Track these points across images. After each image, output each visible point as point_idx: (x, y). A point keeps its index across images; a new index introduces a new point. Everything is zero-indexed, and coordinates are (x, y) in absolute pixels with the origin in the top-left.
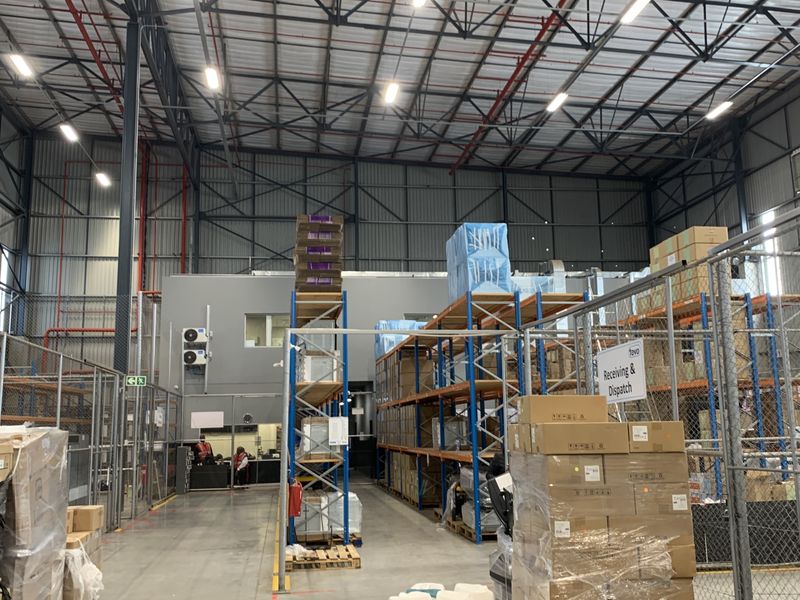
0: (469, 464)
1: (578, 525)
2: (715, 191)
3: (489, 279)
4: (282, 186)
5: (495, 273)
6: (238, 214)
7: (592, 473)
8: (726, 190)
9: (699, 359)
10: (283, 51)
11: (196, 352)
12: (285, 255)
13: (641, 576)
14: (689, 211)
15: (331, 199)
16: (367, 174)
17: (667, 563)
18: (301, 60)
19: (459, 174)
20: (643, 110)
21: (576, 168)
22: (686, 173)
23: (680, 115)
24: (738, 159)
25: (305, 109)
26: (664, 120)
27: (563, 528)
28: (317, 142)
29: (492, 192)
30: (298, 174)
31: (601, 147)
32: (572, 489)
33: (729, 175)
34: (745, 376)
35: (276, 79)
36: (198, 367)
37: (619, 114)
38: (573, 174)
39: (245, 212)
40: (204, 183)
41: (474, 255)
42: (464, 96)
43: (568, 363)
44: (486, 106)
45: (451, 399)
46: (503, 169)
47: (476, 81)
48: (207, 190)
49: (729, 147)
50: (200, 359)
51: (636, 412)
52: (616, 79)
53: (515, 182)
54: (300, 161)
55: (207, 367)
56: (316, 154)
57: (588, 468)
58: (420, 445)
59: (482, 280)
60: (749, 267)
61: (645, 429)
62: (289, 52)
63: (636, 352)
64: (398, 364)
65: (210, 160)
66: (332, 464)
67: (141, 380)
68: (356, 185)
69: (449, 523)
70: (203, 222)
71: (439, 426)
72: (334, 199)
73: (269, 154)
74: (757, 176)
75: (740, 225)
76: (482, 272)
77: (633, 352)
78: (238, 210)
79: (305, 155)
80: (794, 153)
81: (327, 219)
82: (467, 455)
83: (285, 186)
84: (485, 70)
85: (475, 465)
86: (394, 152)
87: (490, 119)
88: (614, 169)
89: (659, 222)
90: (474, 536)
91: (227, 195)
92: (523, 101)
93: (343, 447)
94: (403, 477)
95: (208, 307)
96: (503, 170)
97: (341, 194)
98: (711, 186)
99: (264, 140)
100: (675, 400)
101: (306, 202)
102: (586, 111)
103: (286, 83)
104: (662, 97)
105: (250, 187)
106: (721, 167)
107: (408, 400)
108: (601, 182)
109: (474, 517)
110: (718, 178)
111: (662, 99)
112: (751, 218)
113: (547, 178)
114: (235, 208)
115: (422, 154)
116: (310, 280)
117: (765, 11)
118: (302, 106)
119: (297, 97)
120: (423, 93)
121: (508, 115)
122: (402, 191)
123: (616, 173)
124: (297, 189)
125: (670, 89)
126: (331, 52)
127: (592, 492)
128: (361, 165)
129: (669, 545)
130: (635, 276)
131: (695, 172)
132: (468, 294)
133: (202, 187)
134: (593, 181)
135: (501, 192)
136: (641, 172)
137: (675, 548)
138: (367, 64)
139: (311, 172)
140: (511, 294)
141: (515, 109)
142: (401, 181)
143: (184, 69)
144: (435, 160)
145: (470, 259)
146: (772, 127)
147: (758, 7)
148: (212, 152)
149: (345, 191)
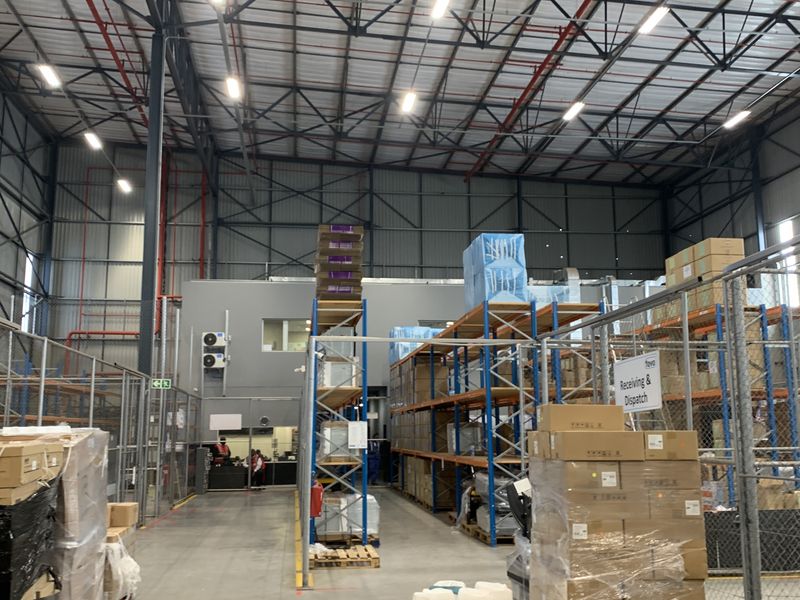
0: (486, 469)
1: (595, 528)
2: (732, 199)
3: (505, 289)
4: (299, 193)
5: (511, 283)
6: (255, 220)
7: (609, 479)
8: (743, 199)
9: (713, 369)
10: (302, 60)
11: (215, 355)
12: (301, 260)
13: (654, 577)
14: (706, 220)
15: (346, 205)
16: (384, 181)
17: (680, 565)
18: (319, 68)
19: (474, 182)
20: (660, 118)
21: (592, 175)
22: (703, 181)
23: (697, 123)
24: (755, 168)
25: (323, 117)
26: (681, 128)
27: (580, 531)
28: (334, 150)
29: (505, 200)
30: (314, 181)
31: (617, 155)
32: (589, 494)
33: (746, 184)
34: (758, 386)
35: (295, 88)
36: (217, 370)
37: (636, 122)
38: (588, 181)
39: (262, 219)
40: (223, 190)
41: (491, 265)
42: (480, 104)
43: (583, 371)
44: (502, 114)
45: (466, 405)
46: (518, 176)
47: (492, 89)
48: (226, 196)
49: (747, 156)
50: (219, 363)
51: (650, 421)
52: (633, 88)
53: (526, 185)
54: (316, 168)
55: (225, 370)
56: (333, 161)
57: (605, 474)
58: (434, 450)
59: (499, 289)
61: (660, 437)
62: (308, 61)
63: (652, 363)
64: (413, 370)
65: (228, 167)
66: (350, 467)
67: (166, 383)
68: (371, 192)
69: (464, 526)
70: (221, 228)
71: (454, 432)
72: (349, 206)
73: (287, 161)
74: (774, 186)
75: (757, 234)
76: (499, 282)
77: (649, 364)
78: (256, 217)
79: (320, 162)
81: (349, 229)
82: (483, 461)
83: (302, 193)
84: (502, 79)
85: (490, 471)
86: (409, 159)
87: (506, 127)
88: (629, 177)
89: (676, 230)
90: (489, 540)
91: (244, 202)
92: (539, 109)
93: (362, 451)
94: (418, 481)
95: (227, 312)
96: (517, 178)
97: (356, 201)
98: (727, 195)
99: (281, 147)
100: (690, 410)
101: (321, 209)
102: (602, 119)
103: (304, 92)
104: (679, 105)
105: (267, 194)
106: (737, 175)
107: (422, 406)
108: (616, 189)
109: (489, 521)
110: (735, 186)
111: (679, 107)
112: (769, 228)
113: (563, 185)
114: (252, 214)
115: (438, 161)
116: (331, 288)
117: (785, 20)
118: (319, 114)
119: (315, 105)
120: (440, 101)
121: (524, 123)
122: (416, 198)
123: (632, 180)
124: (313, 195)
125: (687, 98)
126: (349, 61)
127: (608, 497)
128: (377, 173)
129: (682, 548)
130: (650, 287)
131: (712, 180)
132: (485, 303)
133: (221, 194)
134: (609, 189)
135: (516, 200)
136: (658, 179)
137: (687, 551)
138: (385, 73)
139: (326, 179)
140: (528, 303)
141: (531, 117)
142: (416, 188)
143: (205, 78)
144: (450, 167)
145: (487, 269)
146: (791, 136)
147: (778, 16)
148: (230, 159)
149: (360, 198)
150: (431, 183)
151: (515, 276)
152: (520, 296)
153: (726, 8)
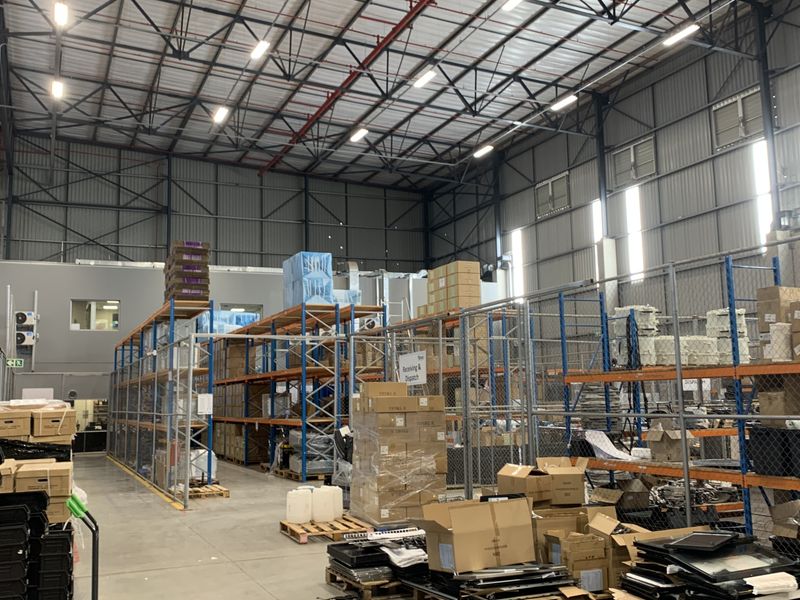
0: (300, 427)
1: (392, 448)
2: (478, 209)
3: (318, 294)
4: (96, 175)
5: (322, 289)
6: (51, 199)
7: (400, 422)
8: (485, 210)
10: (117, 62)
11: (25, 333)
12: (98, 241)
13: (421, 473)
14: (458, 223)
15: (144, 190)
16: (180, 169)
17: (434, 466)
18: (132, 70)
19: (267, 176)
20: (425, 140)
21: (369, 178)
22: (457, 191)
23: (453, 146)
24: (496, 186)
25: (130, 110)
26: (440, 148)
27: (385, 450)
28: (134, 138)
29: (294, 194)
30: (112, 165)
31: (388, 166)
32: (389, 430)
33: (489, 198)
34: (486, 364)
35: (105, 84)
37: (406, 140)
38: (365, 183)
39: (58, 198)
40: (18, 168)
41: (309, 276)
42: (277, 114)
43: (369, 354)
44: (297, 125)
46: (306, 174)
47: (289, 104)
48: (21, 174)
49: (490, 174)
50: (29, 340)
52: (405, 115)
53: (313, 184)
54: (114, 152)
55: (34, 348)
56: (131, 147)
57: (398, 420)
58: (247, 416)
59: (313, 294)
60: (500, 273)
61: (426, 399)
62: (122, 64)
63: (422, 358)
64: (225, 349)
65: (23, 145)
66: (199, 429)
67: (19, 363)
68: (169, 178)
69: (276, 472)
70: (15, 205)
71: (269, 401)
72: (147, 191)
73: (85, 144)
74: (510, 201)
75: (495, 238)
76: (313, 289)
77: (420, 358)
78: (52, 196)
79: (120, 148)
80: (538, 186)
81: (198, 244)
82: (297, 421)
83: (100, 176)
84: (298, 97)
85: (304, 428)
86: (207, 151)
87: (299, 137)
88: (399, 182)
89: (434, 229)
90: (301, 478)
91: (40, 181)
92: (330, 124)
93: (208, 416)
95: (36, 292)
96: (305, 176)
97: (154, 186)
98: (475, 205)
99: (81, 132)
100: (442, 380)
101: (119, 191)
102: (379, 136)
103: (114, 88)
104: (440, 131)
105: (64, 175)
106: (483, 190)
107: (236, 380)
108: (387, 191)
109: (301, 465)
110: (481, 198)
111: (440, 133)
112: (504, 234)
113: (344, 185)
114: (48, 193)
115: (234, 155)
116: (185, 291)
117: (519, 80)
118: (127, 108)
119: (124, 100)
120: (243, 108)
121: (315, 133)
122: (212, 188)
123: (400, 185)
124: (111, 178)
125: (447, 126)
126: (163, 68)
127: (399, 431)
128: (174, 160)
129: (435, 457)
130: (414, 280)
131: (463, 191)
132: (303, 304)
133: (15, 171)
134: (382, 190)
135: (304, 194)
136: (420, 186)
137: (438, 459)
138: (194, 81)
139: (125, 163)
140: (333, 304)
141: (322, 130)
142: (212, 178)
143: (16, 68)
144: (244, 161)
145: (304, 279)
146: (523, 163)
147: (516, 76)
148: (25, 138)
149: (158, 184)
150: (226, 174)
151: (325, 284)
152: (328, 299)
153: (479, 66)
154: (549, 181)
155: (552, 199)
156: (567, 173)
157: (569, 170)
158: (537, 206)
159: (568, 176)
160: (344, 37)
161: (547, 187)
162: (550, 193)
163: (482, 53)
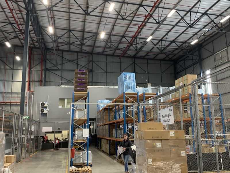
1: (154, 160)
2: (193, 64)
3: (130, 89)
4: (71, 61)
5: (132, 87)
6: (58, 69)
8: (196, 64)
9: (189, 112)
10: (71, 22)
11: (44, 109)
12: (71, 81)
14: (186, 70)
15: (85, 65)
16: (95, 58)
17: (180, 171)
18: (76, 25)
19: (122, 58)
20: (173, 41)
21: (155, 57)
22: (185, 59)
23: (184, 43)
24: (200, 56)
25: (78, 39)
26: (179, 44)
27: (150, 161)
28: (81, 48)
29: (131, 64)
30: (75, 57)
31: (162, 51)
32: (153, 150)
33: (197, 60)
34: (201, 117)
35: (69, 30)
36: (45, 113)
37: (167, 42)
38: (154, 59)
39: (60, 68)
40: (48, 60)
42: (123, 36)
43: (152, 113)
44: (129, 39)
45: (119, 123)
46: (134, 57)
47: (127, 32)
48: (49, 62)
49: (197, 52)
50: (45, 111)
51: (171, 127)
52: (166, 33)
53: (136, 60)
54: (76, 54)
55: (47, 114)
56: (81, 52)
57: (158, 144)
58: (109, 137)
59: (128, 89)
60: (203, 86)
61: (173, 132)
62: (73, 22)
64: (104, 113)
65: (49, 53)
66: (84, 142)
67: (28, 117)
68: (92, 61)
69: (118, 160)
70: (47, 71)
71: (115, 131)
73: (67, 52)
74: (205, 60)
75: (200, 74)
76: (128, 86)
77: (170, 110)
79: (77, 52)
80: (215, 54)
81: (84, 71)
83: (72, 61)
84: (129, 29)
86: (103, 52)
87: (131, 43)
89: (178, 73)
91: (54, 64)
92: (140, 38)
93: (87, 138)
94: (105, 146)
95: (48, 96)
99: (65, 48)
100: (182, 124)
101: (77, 66)
102: (157, 41)
103: (72, 31)
104: (178, 38)
105: (61, 61)
106: (195, 57)
107: (106, 123)
108: (161, 61)
110: (194, 61)
112: (203, 72)
113: (147, 60)
114: (57, 67)
115: (111, 52)
116: (78, 88)
117: (207, 15)
118: (77, 38)
119: (75, 35)
120: (112, 35)
121: (136, 42)
122: (105, 63)
123: (166, 59)
124: (75, 62)
125: (181, 36)
126: (85, 23)
127: (158, 150)
130: (171, 88)
131: (188, 59)
132: (124, 93)
134: (159, 61)
135: (134, 64)
136: (173, 59)
137: (182, 167)
138: (96, 27)
139: (79, 57)
140: (136, 93)
141: (138, 40)
142: (105, 60)
143: (43, 27)
144: (115, 54)
145: (125, 83)
146: (209, 47)
147: (205, 14)
148: (50, 51)
149: (89, 63)
150: (109, 59)
151: (132, 85)
152: (134, 91)
153: (191, 11)
154: (220, 52)
155: (221, 58)
156: (226, 48)
157: (227, 47)
158: (215, 61)
159: (227, 49)
160: (142, 4)
161: (219, 54)
162: (220, 56)
163: (193, 5)
